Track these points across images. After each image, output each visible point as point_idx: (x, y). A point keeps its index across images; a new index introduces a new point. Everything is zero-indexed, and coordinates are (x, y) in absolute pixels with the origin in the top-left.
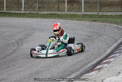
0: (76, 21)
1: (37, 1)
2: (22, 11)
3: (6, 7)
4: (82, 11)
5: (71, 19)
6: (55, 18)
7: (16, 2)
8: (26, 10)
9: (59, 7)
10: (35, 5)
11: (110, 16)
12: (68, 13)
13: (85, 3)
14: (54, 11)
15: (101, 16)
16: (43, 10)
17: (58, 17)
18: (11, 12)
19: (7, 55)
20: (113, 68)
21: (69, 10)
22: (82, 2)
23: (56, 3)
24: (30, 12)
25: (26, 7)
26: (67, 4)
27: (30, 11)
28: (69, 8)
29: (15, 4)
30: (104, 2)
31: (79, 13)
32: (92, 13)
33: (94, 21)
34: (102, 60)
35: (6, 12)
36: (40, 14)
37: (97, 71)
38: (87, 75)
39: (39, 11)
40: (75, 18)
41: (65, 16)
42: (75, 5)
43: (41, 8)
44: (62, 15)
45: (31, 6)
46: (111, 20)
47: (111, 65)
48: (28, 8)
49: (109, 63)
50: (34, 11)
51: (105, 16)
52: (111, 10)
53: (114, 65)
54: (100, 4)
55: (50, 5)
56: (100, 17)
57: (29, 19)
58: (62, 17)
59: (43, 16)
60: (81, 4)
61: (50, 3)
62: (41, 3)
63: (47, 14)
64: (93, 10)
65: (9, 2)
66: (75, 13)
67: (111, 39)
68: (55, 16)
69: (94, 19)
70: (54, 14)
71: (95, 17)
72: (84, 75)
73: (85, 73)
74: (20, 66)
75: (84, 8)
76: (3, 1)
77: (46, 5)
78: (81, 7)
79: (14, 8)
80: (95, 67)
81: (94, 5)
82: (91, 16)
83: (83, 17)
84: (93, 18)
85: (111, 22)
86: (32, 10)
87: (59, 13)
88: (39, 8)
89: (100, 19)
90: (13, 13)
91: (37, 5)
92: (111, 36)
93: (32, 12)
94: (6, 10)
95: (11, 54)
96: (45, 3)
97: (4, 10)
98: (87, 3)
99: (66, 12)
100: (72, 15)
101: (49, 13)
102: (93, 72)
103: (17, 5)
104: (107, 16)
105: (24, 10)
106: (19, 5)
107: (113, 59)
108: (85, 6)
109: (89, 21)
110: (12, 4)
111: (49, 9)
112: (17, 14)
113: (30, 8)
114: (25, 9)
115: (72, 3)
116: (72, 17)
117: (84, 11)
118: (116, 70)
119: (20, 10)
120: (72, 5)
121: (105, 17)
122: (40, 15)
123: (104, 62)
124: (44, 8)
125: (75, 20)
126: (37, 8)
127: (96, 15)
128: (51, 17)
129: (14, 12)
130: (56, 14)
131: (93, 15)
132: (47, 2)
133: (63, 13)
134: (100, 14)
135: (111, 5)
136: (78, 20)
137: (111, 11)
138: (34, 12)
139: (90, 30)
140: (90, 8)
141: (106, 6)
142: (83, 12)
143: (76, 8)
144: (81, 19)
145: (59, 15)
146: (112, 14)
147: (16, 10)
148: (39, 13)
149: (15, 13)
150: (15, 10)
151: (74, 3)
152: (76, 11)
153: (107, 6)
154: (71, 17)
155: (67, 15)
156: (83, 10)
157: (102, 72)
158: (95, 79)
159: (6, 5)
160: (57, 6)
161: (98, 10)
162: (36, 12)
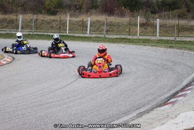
0: (150, 47)
1: (104, 24)
2: (87, 34)
3: (69, 29)
4: (156, 36)
5: (143, 45)
6: (125, 42)
7: (81, 23)
8: (92, 34)
9: (130, 31)
10: (102, 27)
11: (190, 41)
12: (141, 37)
13: (160, 26)
14: (124, 35)
15: (179, 41)
16: (112, 33)
17: (128, 42)
18: (75, 35)
19: (68, 85)
20: (189, 101)
21: (142, 34)
22: (157, 26)
23: (127, 25)
24: (96, 36)
25: (92, 29)
26: (140, 28)
27: (96, 34)
28: (141, 33)
29: (80, 26)
30: (183, 26)
31: (154, 38)
32: (168, 38)
33: (170, 47)
34: (177, 93)
35: (69, 35)
36: (108, 38)
37: (170, 105)
38: (159, 109)
39: (107, 34)
40: (148, 44)
41: (137, 41)
42: (149, 28)
43: (109, 31)
44: (134, 40)
45: (98, 28)
46: (190, 46)
47: (187, 98)
48: (94, 31)
49: (185, 95)
50: (102, 34)
51: (184, 41)
52: (191, 35)
53: (190, 98)
54: (178, 28)
55: (120, 28)
56: (177, 44)
57: (95, 43)
58: (134, 42)
59: (111, 40)
60: (156, 28)
61: (120, 26)
62: (110, 25)
63: (116, 38)
64: (170, 35)
65: (72, 24)
66: (148, 38)
67: (189, 69)
68: (125, 40)
69: (171, 45)
70: (124, 38)
71: (171, 43)
72: (155, 109)
73: (157, 107)
74: (82, 97)
75: (160, 33)
76: (65, 23)
77: (115, 27)
78: (156, 31)
79: (78, 30)
80: (169, 100)
81: (171, 29)
82: (167, 42)
83: (158, 43)
84: (169, 43)
85: (190, 49)
86: (99, 34)
87: (130, 37)
88: (107, 31)
89: (177, 45)
90: (77, 37)
91: (105, 28)
92: (189, 65)
93: (99, 36)
94: (69, 33)
95: (72, 82)
96: (114, 26)
97: (66, 33)
98: (163, 27)
99: (138, 37)
100: (144, 40)
101: (118, 37)
102: (167, 106)
103: (82, 28)
104: (186, 43)
105: (90, 34)
106: (84, 28)
107: (190, 91)
108: (160, 29)
109: (165, 47)
110: (76, 26)
111: (119, 32)
112: (82, 37)
113: (97, 31)
114: (91, 32)
115: (146, 26)
116: (145, 42)
117: (160, 36)
118: (192, 104)
119: (85, 33)
120: (146, 29)
121: (184, 43)
122: (108, 40)
123: (180, 94)
124: (113, 31)
125: (148, 45)
126: (105, 31)
127: (172, 41)
128: (120, 42)
129: (78, 35)
130: (126, 38)
131: (170, 40)
132: (116, 24)
133: (135, 37)
134: (178, 39)
135: (191, 29)
136: (152, 46)
137: (190, 37)
138: (101, 36)
139: (165, 58)
140: (167, 32)
141: (184, 31)
142: (158, 37)
143: (150, 31)
144: (155, 44)
145: (129, 39)
146: (192, 40)
147: (81, 33)
148: (107, 36)
149: (79, 37)
150: (79, 33)
151: (148, 26)
152: (150, 36)
153: (186, 31)
154: (143, 42)
155: (139, 40)
156: (158, 34)
157: (176, 106)
158: (168, 114)
159: (69, 27)
160: (128, 30)
161: (176, 35)
162: (103, 36)
